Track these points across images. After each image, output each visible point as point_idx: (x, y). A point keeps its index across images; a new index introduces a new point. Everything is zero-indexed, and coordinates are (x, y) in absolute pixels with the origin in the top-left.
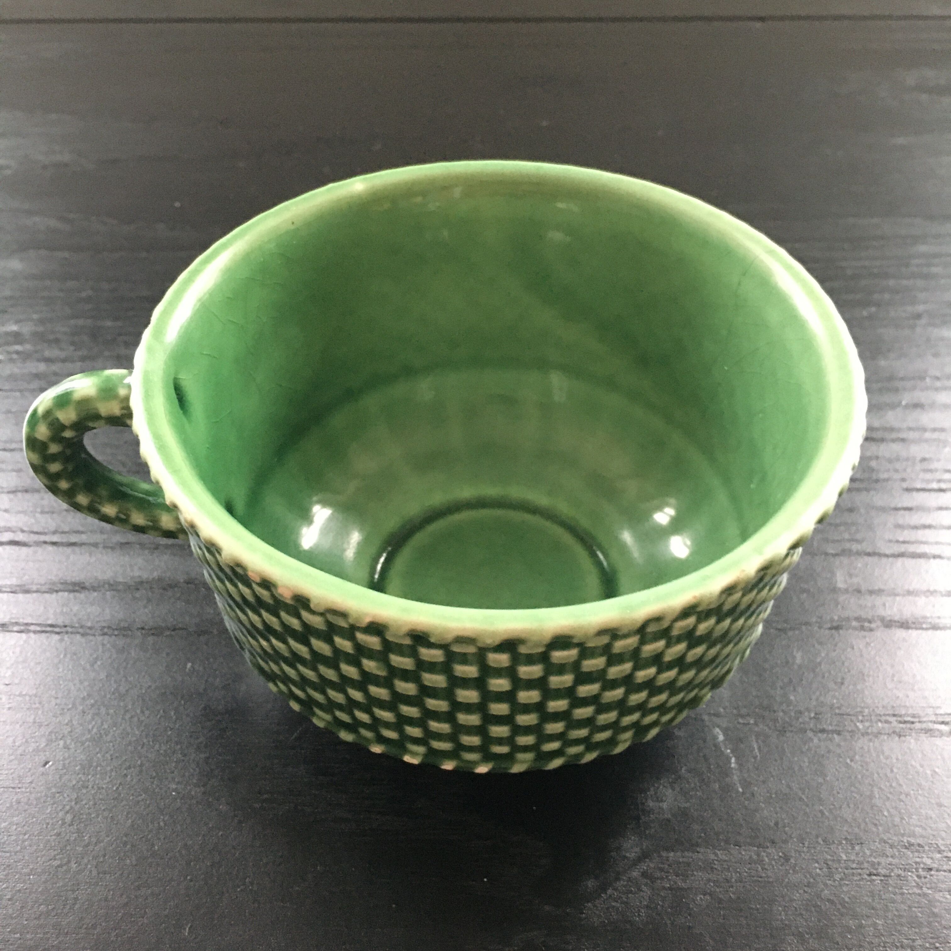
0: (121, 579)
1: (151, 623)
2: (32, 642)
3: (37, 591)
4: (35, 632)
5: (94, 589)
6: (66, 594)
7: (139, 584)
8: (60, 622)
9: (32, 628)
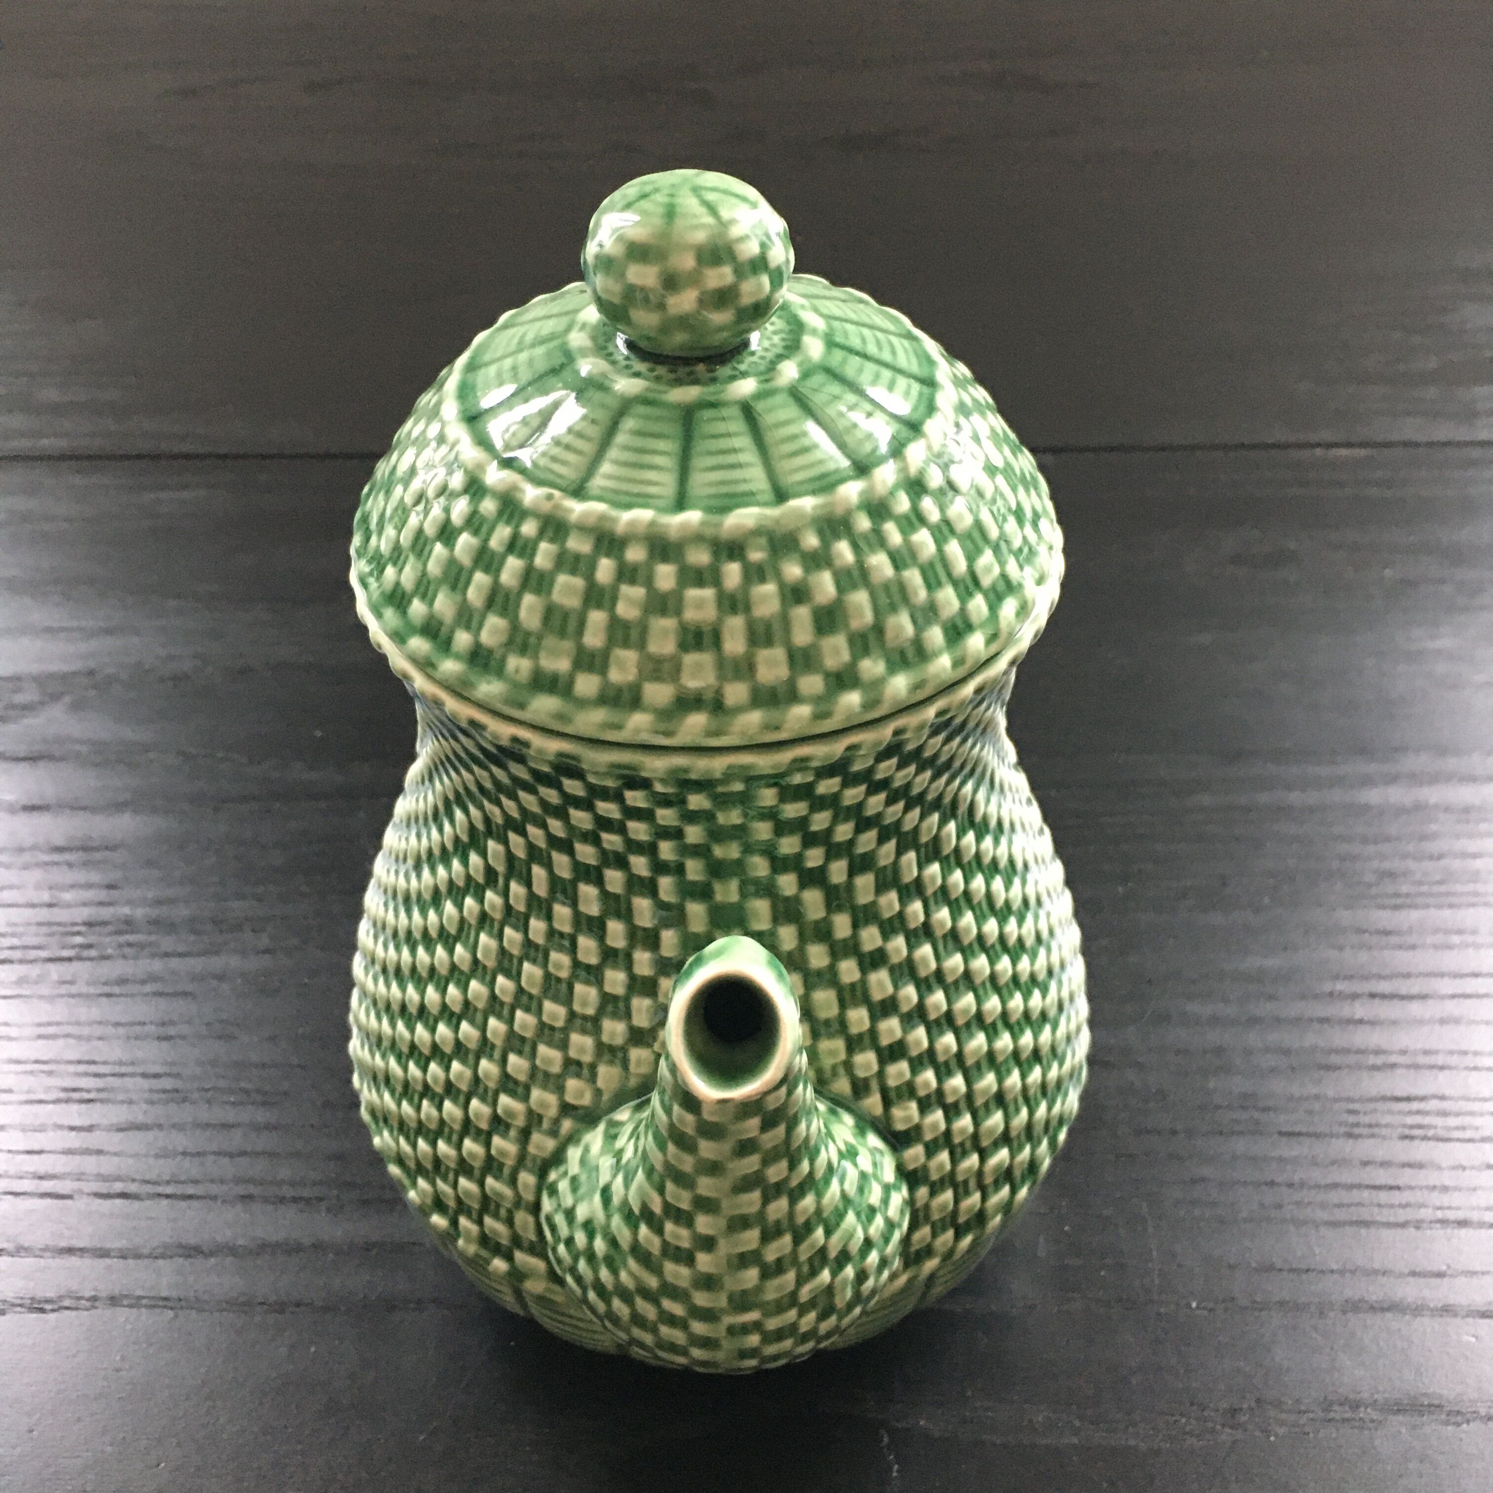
0: (241, 1242)
1: (273, 1298)
2: (143, 1318)
3: (149, 1256)
4: (146, 1306)
5: (211, 1254)
6: (181, 1260)
7: (263, 1248)
8: (174, 1294)
9: (144, 1302)
